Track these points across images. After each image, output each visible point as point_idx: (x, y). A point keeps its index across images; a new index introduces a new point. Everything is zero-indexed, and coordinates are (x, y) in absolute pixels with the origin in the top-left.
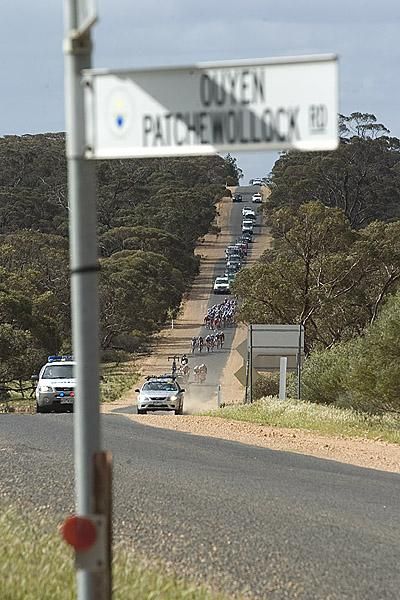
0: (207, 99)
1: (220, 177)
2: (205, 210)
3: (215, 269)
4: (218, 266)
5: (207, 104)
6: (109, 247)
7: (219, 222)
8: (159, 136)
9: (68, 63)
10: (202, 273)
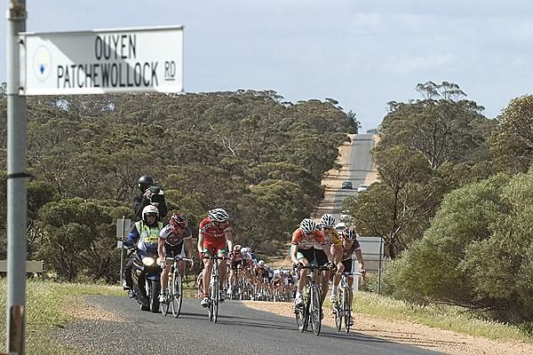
0: (99, 55)
1: (343, 127)
2: (330, 152)
3: (337, 196)
4: (338, 193)
5: (99, 59)
6: (258, 177)
7: (341, 160)
8: (67, 80)
9: (8, 26)
10: (326, 199)
